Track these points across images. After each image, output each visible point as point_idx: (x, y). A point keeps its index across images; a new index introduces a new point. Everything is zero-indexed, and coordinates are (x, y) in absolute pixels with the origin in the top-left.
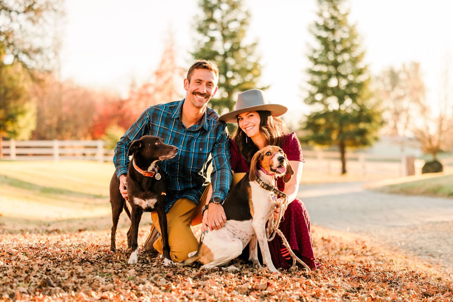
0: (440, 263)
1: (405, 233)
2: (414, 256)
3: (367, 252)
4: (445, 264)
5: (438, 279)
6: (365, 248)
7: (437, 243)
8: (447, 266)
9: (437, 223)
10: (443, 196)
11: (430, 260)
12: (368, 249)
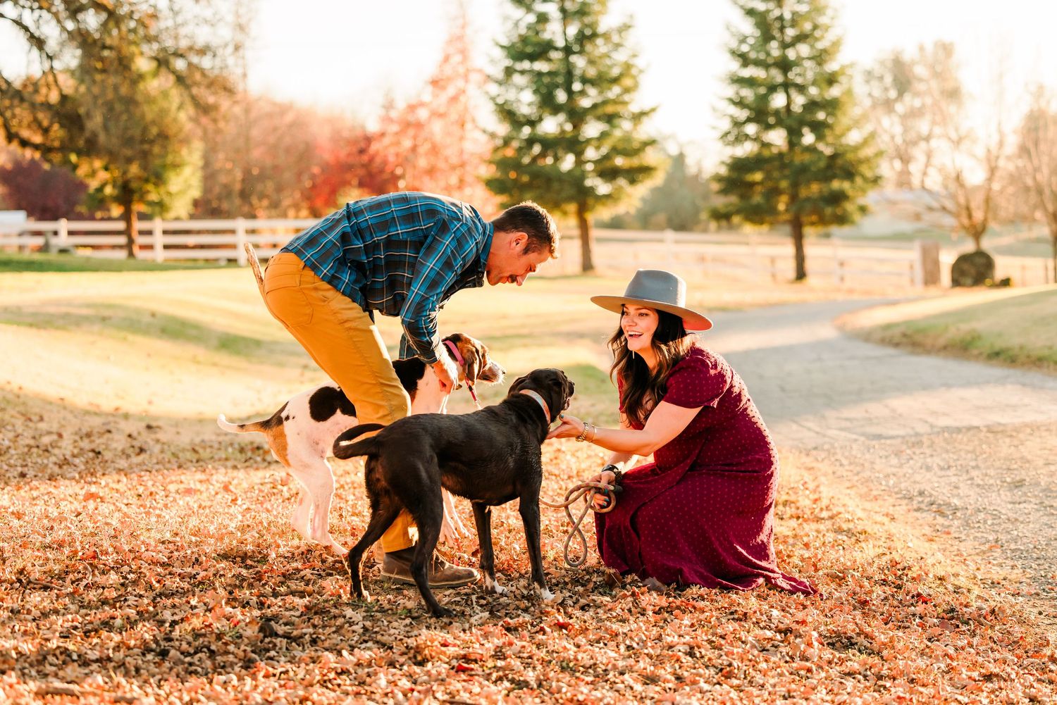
0: (952, 530)
1: (898, 454)
2: (909, 511)
3: (822, 510)
4: (961, 532)
5: (940, 579)
6: (818, 502)
7: (954, 479)
8: (964, 538)
9: (959, 430)
10: (977, 357)
11: (935, 522)
12: (825, 502)
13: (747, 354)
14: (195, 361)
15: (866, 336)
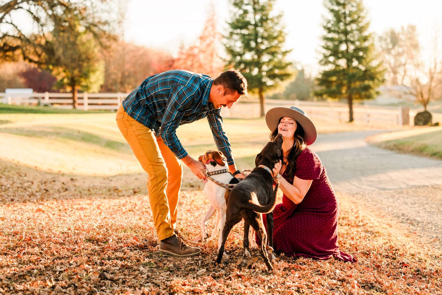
0: (417, 232)
1: (393, 197)
2: (398, 222)
3: (359, 222)
4: (421, 233)
5: (412, 255)
6: (358, 218)
7: (417, 209)
8: (422, 235)
9: (419, 187)
10: (427, 155)
11: (409, 228)
12: (361, 218)
13: (328, 152)
14: (95, 151)
15: (379, 146)
